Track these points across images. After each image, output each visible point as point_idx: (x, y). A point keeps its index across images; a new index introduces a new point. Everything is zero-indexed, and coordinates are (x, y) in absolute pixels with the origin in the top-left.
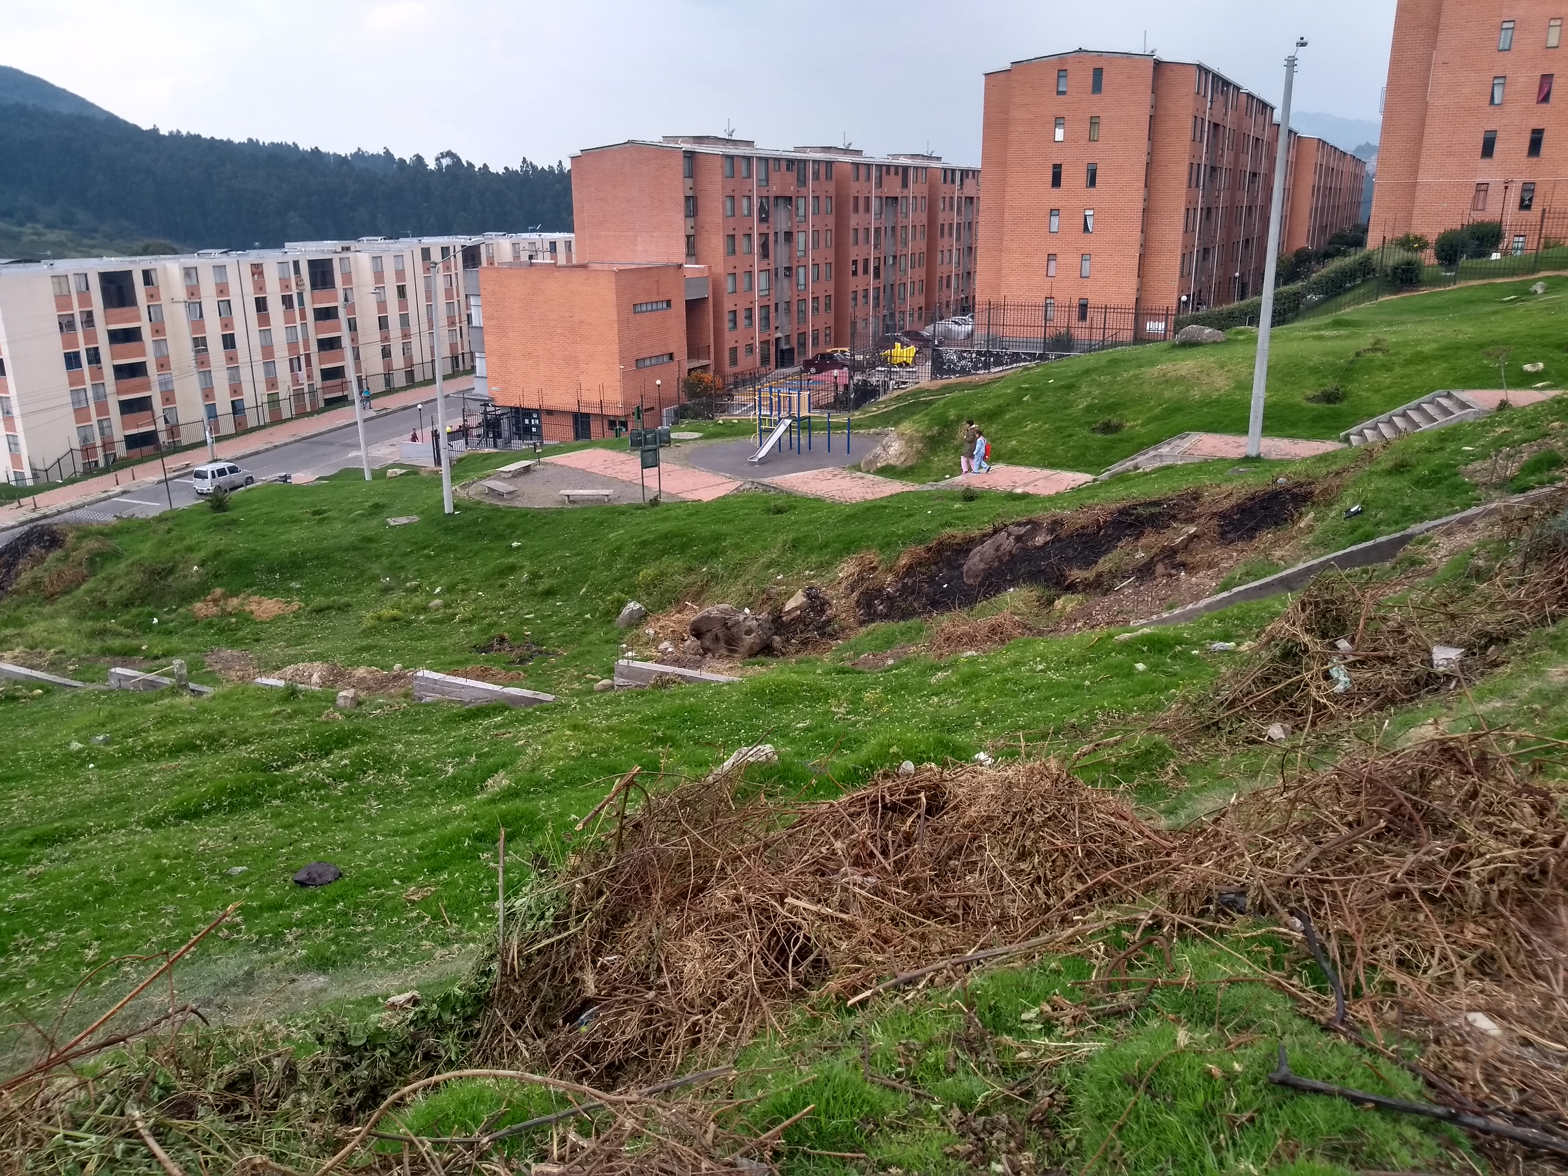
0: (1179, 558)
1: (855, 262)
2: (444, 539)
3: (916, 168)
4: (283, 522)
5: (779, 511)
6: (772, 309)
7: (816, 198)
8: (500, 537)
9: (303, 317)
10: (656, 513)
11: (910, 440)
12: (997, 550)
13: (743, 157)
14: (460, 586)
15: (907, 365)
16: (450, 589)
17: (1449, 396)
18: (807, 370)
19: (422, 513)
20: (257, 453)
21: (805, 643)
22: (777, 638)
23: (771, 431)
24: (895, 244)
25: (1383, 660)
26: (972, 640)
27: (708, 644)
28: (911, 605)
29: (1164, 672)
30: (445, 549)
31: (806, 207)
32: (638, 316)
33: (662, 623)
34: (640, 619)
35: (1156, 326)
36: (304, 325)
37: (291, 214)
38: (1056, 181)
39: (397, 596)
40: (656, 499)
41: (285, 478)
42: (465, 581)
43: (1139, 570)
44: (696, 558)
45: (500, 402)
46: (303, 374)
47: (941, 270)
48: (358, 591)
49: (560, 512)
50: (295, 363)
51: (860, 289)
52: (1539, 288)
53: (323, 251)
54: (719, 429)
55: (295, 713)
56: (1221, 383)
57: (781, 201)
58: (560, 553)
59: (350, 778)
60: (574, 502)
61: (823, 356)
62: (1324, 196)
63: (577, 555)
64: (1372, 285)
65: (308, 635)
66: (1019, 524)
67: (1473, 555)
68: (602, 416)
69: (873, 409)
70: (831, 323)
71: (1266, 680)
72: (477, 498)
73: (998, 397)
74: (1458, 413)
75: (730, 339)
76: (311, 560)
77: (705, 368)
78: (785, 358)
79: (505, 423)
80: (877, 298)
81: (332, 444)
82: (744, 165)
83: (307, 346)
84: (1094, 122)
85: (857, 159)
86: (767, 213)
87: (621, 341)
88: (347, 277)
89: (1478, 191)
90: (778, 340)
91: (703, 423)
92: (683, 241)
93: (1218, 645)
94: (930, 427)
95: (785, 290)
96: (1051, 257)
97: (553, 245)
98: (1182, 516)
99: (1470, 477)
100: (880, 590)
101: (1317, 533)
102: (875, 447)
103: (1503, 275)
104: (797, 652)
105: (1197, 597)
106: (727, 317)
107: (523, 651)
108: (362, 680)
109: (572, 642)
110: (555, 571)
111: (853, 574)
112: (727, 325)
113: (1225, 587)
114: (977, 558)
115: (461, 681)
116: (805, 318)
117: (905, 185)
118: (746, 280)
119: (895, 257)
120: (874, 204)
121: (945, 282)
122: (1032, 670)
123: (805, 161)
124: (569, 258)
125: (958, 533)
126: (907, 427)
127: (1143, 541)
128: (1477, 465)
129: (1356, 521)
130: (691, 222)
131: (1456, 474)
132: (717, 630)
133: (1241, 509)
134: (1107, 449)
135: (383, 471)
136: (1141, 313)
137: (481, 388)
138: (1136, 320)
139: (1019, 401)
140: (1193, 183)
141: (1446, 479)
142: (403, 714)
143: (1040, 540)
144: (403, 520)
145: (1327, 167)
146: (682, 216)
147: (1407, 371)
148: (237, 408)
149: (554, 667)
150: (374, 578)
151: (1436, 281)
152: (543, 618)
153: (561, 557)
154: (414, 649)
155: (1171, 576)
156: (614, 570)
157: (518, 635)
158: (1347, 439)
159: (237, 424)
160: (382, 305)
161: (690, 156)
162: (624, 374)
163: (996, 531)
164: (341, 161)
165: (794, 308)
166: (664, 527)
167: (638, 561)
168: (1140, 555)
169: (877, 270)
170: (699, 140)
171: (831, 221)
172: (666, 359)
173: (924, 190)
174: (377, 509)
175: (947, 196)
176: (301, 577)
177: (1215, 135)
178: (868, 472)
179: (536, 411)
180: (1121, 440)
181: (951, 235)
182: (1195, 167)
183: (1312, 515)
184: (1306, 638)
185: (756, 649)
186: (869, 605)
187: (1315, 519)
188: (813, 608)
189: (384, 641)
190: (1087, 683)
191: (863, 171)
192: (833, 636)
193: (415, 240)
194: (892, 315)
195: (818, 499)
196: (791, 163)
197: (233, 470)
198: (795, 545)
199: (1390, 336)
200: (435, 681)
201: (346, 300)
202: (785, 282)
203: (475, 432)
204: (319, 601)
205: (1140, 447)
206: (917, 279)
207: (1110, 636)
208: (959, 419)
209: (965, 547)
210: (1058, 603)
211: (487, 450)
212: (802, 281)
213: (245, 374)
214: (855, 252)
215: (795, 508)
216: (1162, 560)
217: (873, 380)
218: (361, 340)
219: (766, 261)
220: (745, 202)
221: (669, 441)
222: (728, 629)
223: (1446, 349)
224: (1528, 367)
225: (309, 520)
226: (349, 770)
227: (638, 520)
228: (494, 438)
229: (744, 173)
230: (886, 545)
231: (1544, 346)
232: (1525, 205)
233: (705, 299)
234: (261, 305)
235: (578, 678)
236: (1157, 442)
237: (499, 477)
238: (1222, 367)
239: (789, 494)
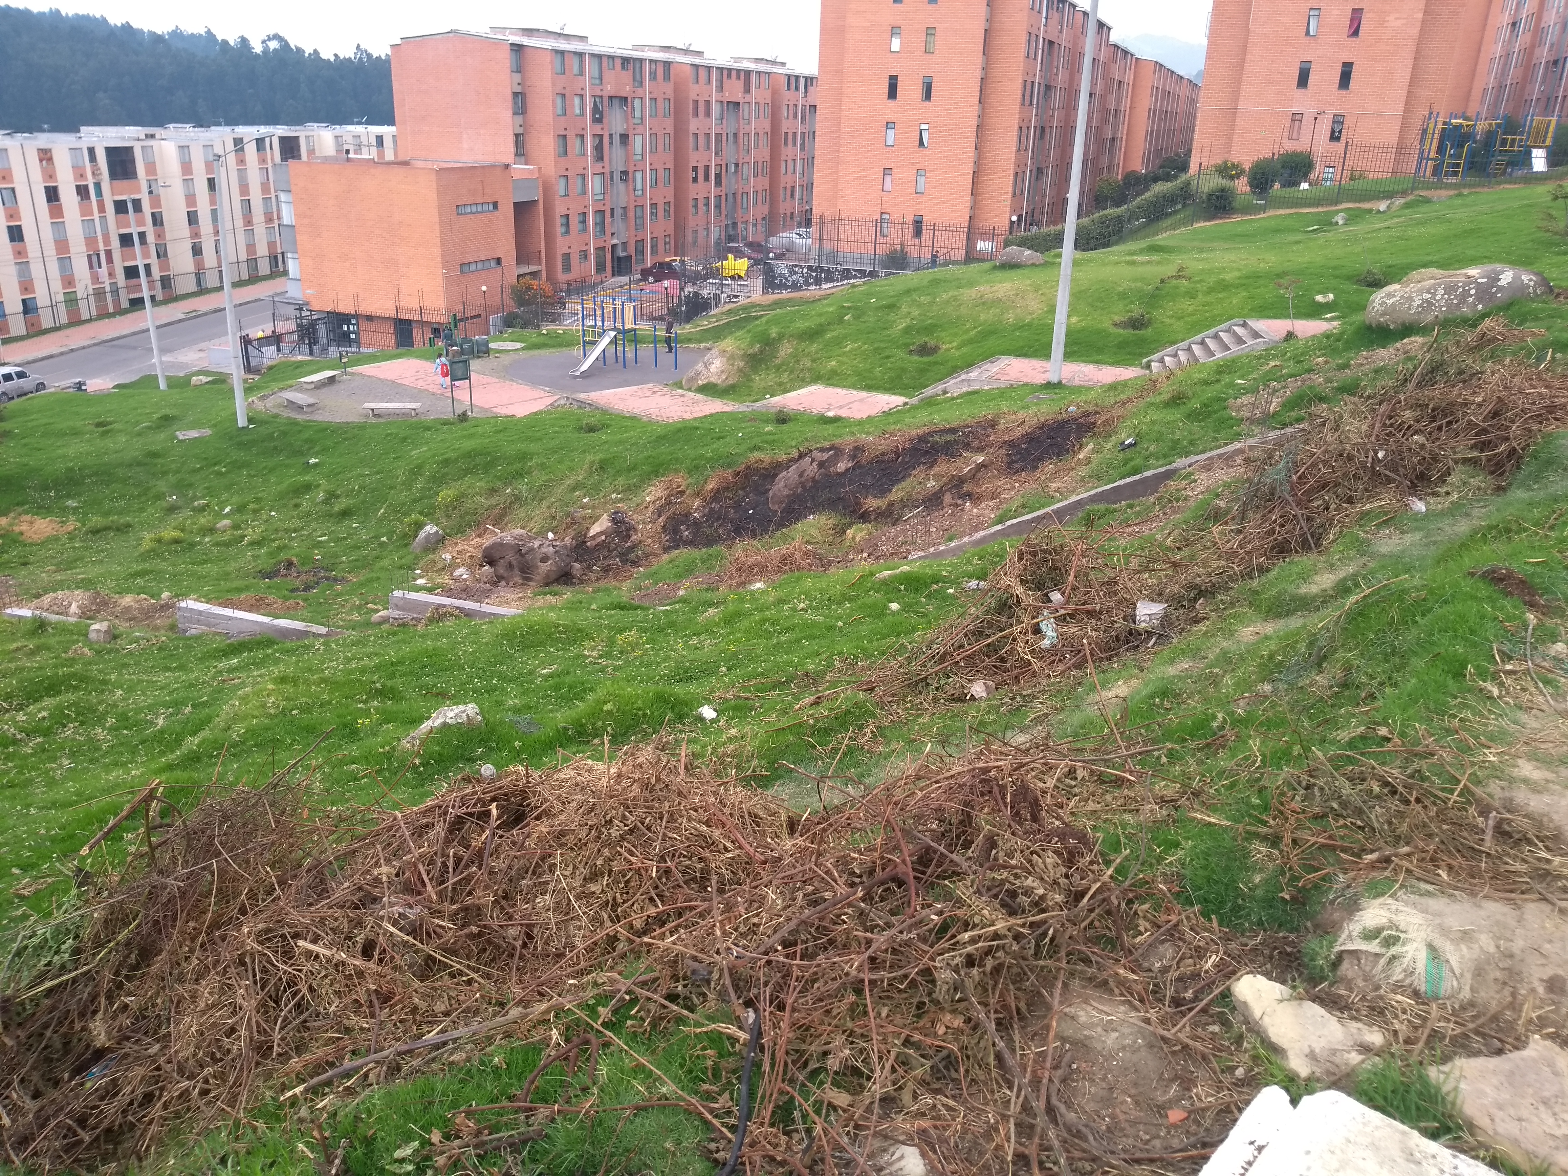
0: (966, 488)
1: (695, 169)
2: (236, 455)
3: (759, 73)
4: (62, 434)
5: (591, 429)
6: (608, 214)
7: (654, 100)
8: (299, 453)
9: (102, 208)
10: (464, 429)
11: (732, 358)
12: (801, 476)
13: (575, 53)
14: (251, 506)
15: (740, 277)
16: (240, 509)
17: (1244, 325)
18: (644, 278)
19: (215, 426)
20: (51, 356)
21: (606, 570)
22: (577, 566)
23: (594, 343)
24: (738, 152)
25: (1091, 614)
26: (760, 570)
27: (501, 571)
28: (716, 530)
29: (917, 613)
30: (238, 466)
31: (642, 108)
32: (462, 218)
33: (460, 547)
34: (437, 543)
35: (983, 246)
36: (103, 219)
37: (101, 95)
38: (892, 93)
39: (179, 517)
40: (464, 414)
41: (79, 386)
42: (258, 500)
43: (930, 500)
44: (499, 478)
45: (315, 306)
46: (104, 271)
47: (785, 180)
48: (142, 510)
49: (362, 427)
50: (94, 259)
51: (701, 197)
52: (1340, 219)
53: (123, 138)
54: (541, 340)
55: (38, 649)
56: (1034, 306)
57: (616, 102)
58: (359, 471)
59: (47, 733)
60: (379, 416)
61: (661, 265)
62: (1160, 119)
63: (377, 473)
64: (1189, 211)
65: (81, 558)
66: (822, 450)
67: (1217, 495)
68: (422, 323)
69: (704, 323)
70: (671, 231)
71: (979, 633)
72: (275, 411)
73: (820, 315)
74: (1250, 342)
75: (562, 245)
76: (89, 476)
77: (534, 274)
78: (621, 266)
79: (322, 329)
80: (718, 207)
81: (135, 348)
82: (576, 61)
83: (107, 241)
84: (930, 32)
85: (697, 61)
86: (601, 114)
87: (443, 244)
88: (151, 168)
89: (1293, 120)
90: (614, 247)
91: (526, 332)
92: (511, 140)
93: (973, 584)
94: (751, 345)
95: (621, 195)
96: (887, 171)
97: (380, 139)
98: (975, 444)
99: (1237, 411)
100: (687, 515)
101: (1094, 464)
102: (696, 363)
103: (1309, 205)
104: (598, 580)
105: (976, 529)
106: (559, 221)
107: (311, 578)
108: (128, 609)
109: (363, 567)
110: (353, 490)
111: (660, 498)
112: (559, 230)
113: (1000, 520)
114: (782, 484)
115: (228, 612)
116: (643, 225)
117: (747, 90)
118: (579, 182)
119: (737, 165)
120: (715, 109)
121: (789, 192)
122: (794, 609)
123: (641, 61)
124: (396, 154)
125: (765, 457)
126: (729, 344)
127: (936, 469)
128: (1246, 399)
129: (1129, 453)
130: (519, 119)
131: (1225, 408)
132: (511, 557)
133: (1030, 438)
134: (922, 371)
135: (187, 379)
136: (973, 232)
137: (294, 291)
138: (968, 238)
139: (841, 320)
140: (1026, 100)
141: (1215, 412)
142: (160, 649)
143: (841, 466)
144: (194, 434)
145: (1164, 90)
146: (509, 113)
147: (1209, 299)
148: (28, 307)
149: (338, 595)
150: (160, 496)
151: (1248, 209)
152: (338, 540)
153: (361, 475)
154: (193, 574)
155: (957, 505)
156: (414, 490)
157: (306, 560)
158: (1148, 366)
159: (29, 325)
160: (191, 199)
161: (518, 49)
162: (447, 279)
163: (801, 456)
164: (157, 39)
165: (631, 214)
166: (468, 445)
167: (439, 480)
168: (931, 483)
169: (718, 176)
170: (529, 32)
171: (669, 125)
172: (493, 264)
173: (767, 96)
174: (167, 420)
175: (791, 104)
176: (80, 495)
177: (1050, 53)
178: (690, 390)
179: (353, 316)
180: (936, 363)
181: (795, 144)
182: (1029, 85)
183: (1091, 446)
184: (1019, 590)
185: (553, 576)
186: (676, 531)
187: (1095, 451)
188: (618, 533)
189: (163, 565)
190: (840, 624)
191: (703, 73)
192: (635, 563)
193: (228, 129)
194: (735, 224)
195: (634, 418)
196: (626, 61)
197: (20, 375)
198: (602, 466)
199: (1194, 263)
200: (200, 613)
201: (150, 192)
202: (622, 186)
203: (287, 338)
204: (96, 520)
205: (954, 371)
206: (760, 188)
207: (872, 574)
208: (781, 337)
209: (772, 472)
210: (850, 532)
211: (299, 358)
212: (639, 186)
213: (36, 270)
214: (695, 158)
215: (608, 426)
216: (950, 490)
217: (705, 293)
218: (168, 236)
219: (600, 164)
220: (577, 101)
221: (487, 351)
222: (522, 556)
223: (1248, 277)
224: (1319, 298)
225: (91, 433)
226: (46, 724)
227: (443, 437)
228: (310, 344)
229: (576, 69)
230: (695, 469)
231: (1336, 277)
232: (1335, 137)
233: (533, 203)
234: (52, 194)
235: (359, 607)
236: (969, 365)
237: (301, 388)
238: (1037, 291)
239: (605, 412)
